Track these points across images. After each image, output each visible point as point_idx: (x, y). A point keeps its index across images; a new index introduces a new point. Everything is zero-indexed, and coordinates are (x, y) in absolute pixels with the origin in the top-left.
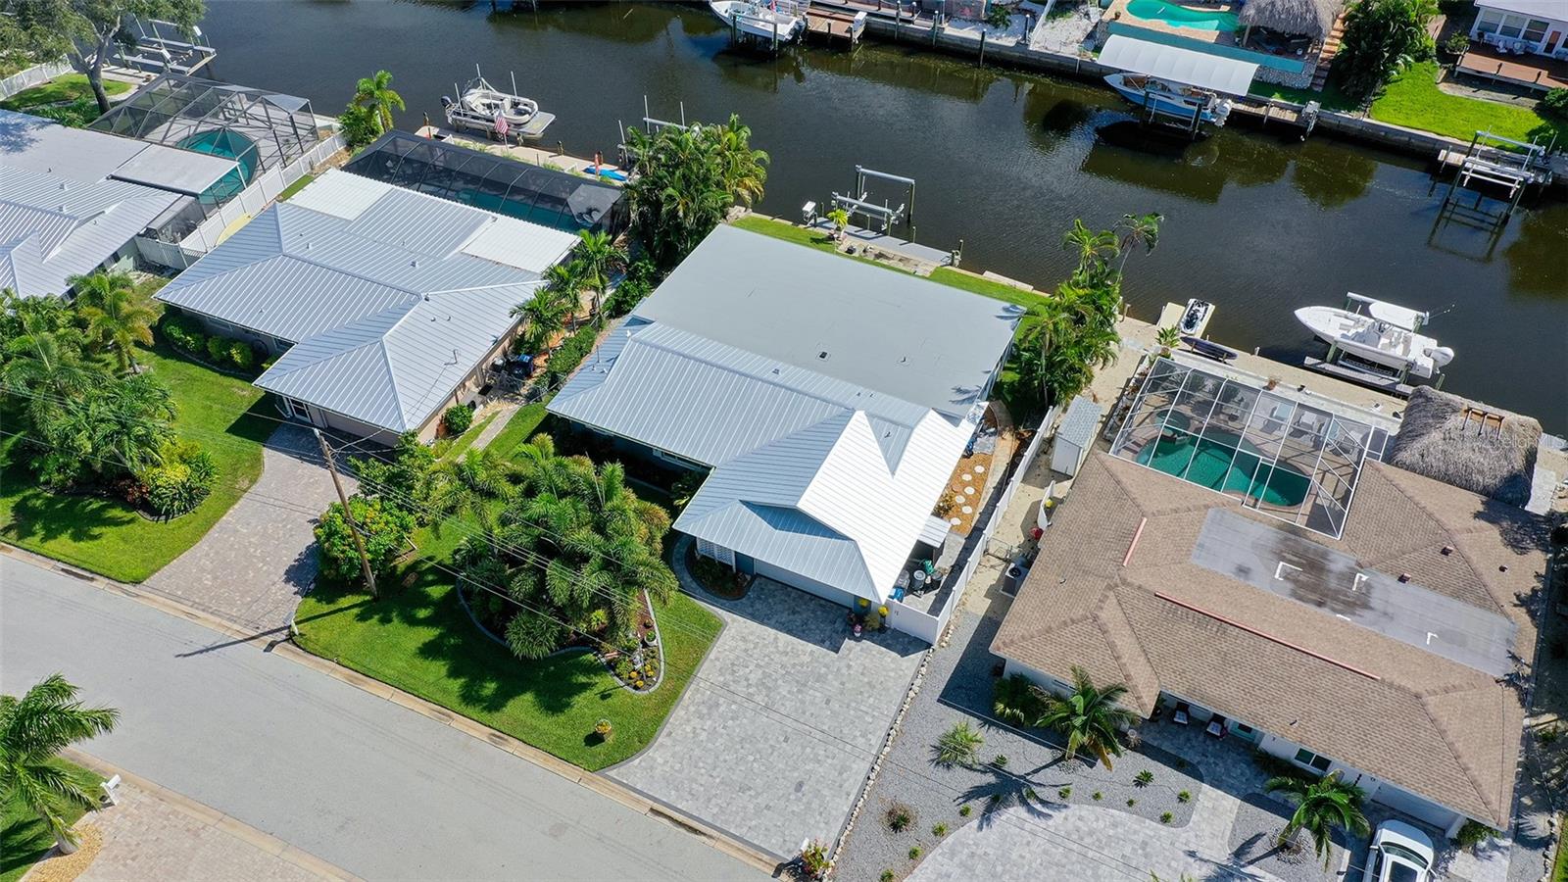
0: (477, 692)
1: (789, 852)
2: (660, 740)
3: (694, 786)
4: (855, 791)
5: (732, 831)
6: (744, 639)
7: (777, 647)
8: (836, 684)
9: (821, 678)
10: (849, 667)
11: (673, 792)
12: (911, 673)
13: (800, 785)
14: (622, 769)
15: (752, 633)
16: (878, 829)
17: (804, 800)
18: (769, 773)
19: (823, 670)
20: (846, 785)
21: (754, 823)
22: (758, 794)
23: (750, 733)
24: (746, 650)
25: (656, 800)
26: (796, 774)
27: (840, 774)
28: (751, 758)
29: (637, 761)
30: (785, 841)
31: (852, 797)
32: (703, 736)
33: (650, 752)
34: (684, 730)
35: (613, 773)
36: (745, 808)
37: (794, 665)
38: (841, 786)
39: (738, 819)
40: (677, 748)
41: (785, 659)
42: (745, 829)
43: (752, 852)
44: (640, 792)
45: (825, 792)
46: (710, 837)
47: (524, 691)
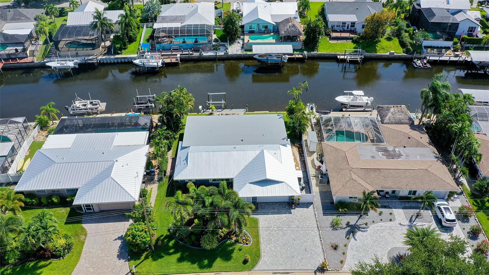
0: (203, 265)
1: (315, 267)
2: (262, 254)
3: (280, 262)
4: (320, 245)
5: (297, 269)
6: (266, 220)
7: (276, 219)
8: (297, 221)
9: (292, 222)
10: (297, 216)
11: (275, 266)
12: (313, 211)
13: (306, 249)
14: (258, 266)
15: (267, 218)
16: (332, 252)
17: (310, 253)
18: (296, 250)
19: (291, 220)
20: (317, 244)
21: (301, 264)
22: (297, 257)
23: (284, 242)
24: (268, 223)
25: (272, 270)
26: (303, 248)
27: (314, 243)
28: (289, 249)
29: (260, 262)
30: (312, 265)
31: (320, 247)
32: (273, 249)
33: (262, 259)
34: (267, 249)
35: (256, 268)
36: (296, 261)
37: (283, 221)
38: (316, 245)
39: (297, 265)
40: (269, 255)
41: (280, 221)
42: (300, 267)
43: (306, 271)
44: (267, 270)
45: (313, 249)
46: (293, 273)
47: (216, 258)
